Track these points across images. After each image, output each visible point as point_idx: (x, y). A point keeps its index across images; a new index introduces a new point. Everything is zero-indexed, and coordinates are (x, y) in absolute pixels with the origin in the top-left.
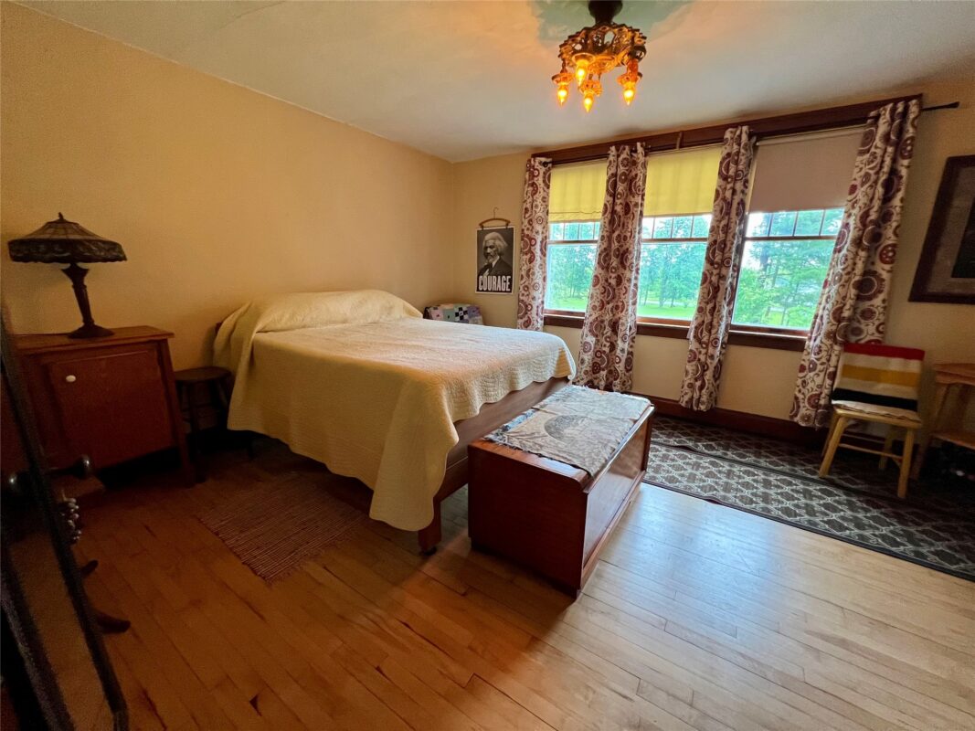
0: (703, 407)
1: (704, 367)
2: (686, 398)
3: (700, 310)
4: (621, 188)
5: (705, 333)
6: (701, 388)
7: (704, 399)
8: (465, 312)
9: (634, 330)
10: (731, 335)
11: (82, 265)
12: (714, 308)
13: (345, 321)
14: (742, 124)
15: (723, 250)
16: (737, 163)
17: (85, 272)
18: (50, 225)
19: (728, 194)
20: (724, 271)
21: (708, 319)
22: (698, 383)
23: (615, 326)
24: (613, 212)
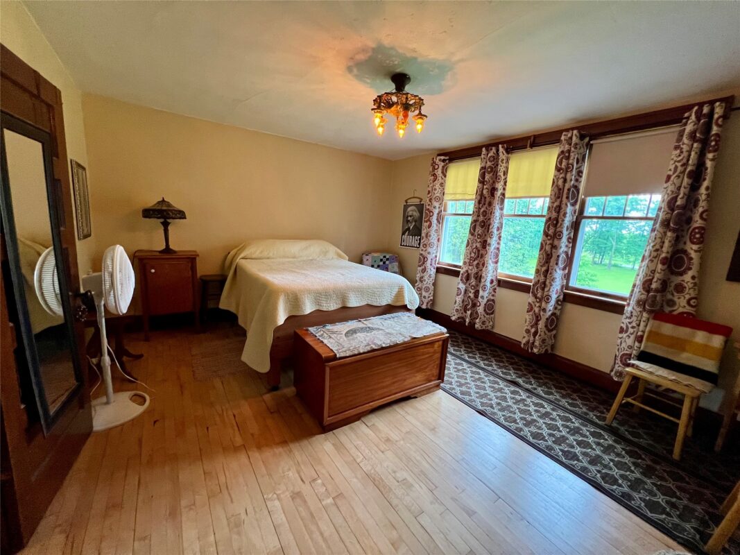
0: (535, 350)
1: (538, 318)
2: (524, 341)
3: (537, 271)
4: (487, 177)
5: (540, 290)
6: (535, 334)
7: (537, 343)
8: (387, 259)
9: (495, 283)
10: (565, 295)
11: (169, 220)
12: (547, 271)
13: (294, 257)
14: (573, 129)
15: (555, 226)
16: (568, 158)
17: (169, 224)
18: (159, 202)
19: (560, 182)
20: (556, 242)
21: (542, 279)
22: (533, 330)
23: (479, 278)
24: (482, 195)
